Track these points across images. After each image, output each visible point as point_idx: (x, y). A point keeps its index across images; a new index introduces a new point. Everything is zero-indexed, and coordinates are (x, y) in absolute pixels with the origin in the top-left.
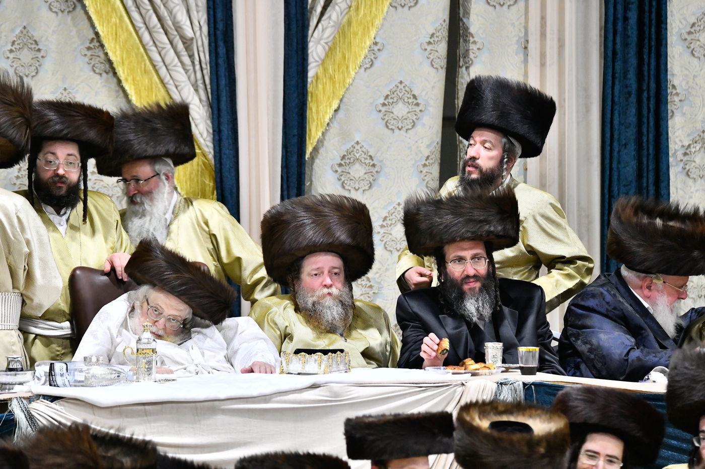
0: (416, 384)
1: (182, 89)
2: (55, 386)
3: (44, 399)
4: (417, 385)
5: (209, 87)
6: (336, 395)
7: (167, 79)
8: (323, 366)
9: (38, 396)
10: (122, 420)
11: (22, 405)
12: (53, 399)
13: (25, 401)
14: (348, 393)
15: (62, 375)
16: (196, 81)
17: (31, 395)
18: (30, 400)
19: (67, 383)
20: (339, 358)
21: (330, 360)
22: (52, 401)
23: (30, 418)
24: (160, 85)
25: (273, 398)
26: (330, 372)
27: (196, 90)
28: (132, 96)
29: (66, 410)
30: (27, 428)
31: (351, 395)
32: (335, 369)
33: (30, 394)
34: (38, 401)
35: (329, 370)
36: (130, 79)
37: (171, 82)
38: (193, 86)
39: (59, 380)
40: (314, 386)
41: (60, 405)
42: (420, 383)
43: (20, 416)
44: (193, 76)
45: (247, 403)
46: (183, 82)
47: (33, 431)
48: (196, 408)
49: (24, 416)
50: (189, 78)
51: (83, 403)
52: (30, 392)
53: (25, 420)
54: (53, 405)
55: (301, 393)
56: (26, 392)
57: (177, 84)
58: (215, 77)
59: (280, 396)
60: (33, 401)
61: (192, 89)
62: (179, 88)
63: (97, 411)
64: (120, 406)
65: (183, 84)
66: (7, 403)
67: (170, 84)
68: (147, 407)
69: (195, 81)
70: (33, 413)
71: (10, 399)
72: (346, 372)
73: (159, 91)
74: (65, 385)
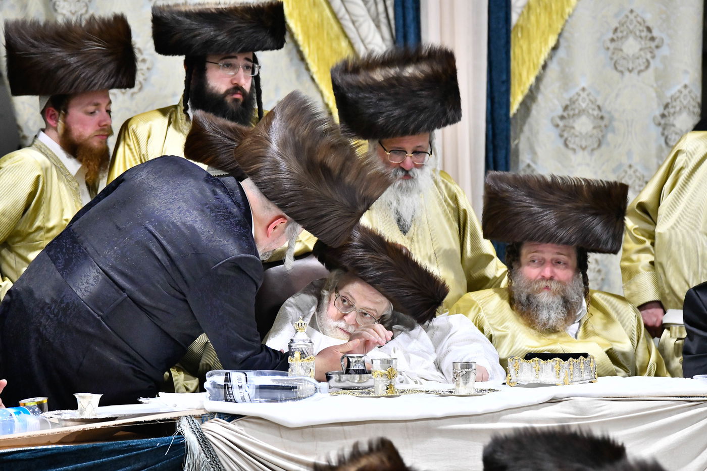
0: (684, 397)
1: (360, 25)
2: (231, 401)
3: (220, 418)
4: (686, 398)
5: (393, 22)
6: (583, 411)
7: (342, 13)
8: (562, 374)
9: (212, 414)
10: (315, 443)
11: (193, 426)
12: (231, 417)
13: (196, 421)
14: (598, 409)
15: (240, 388)
16: (378, 14)
17: (204, 413)
18: (202, 418)
19: (247, 398)
20: (582, 365)
21: (571, 367)
22: (229, 421)
23: (204, 441)
24: (332, 21)
25: (502, 415)
26: (572, 382)
27: (378, 26)
28: (298, 35)
29: (246, 432)
30: (200, 454)
31: (602, 411)
32: (577, 379)
33: (202, 412)
34: (212, 420)
35: (570, 380)
36: (296, 14)
37: (347, 17)
38: (374, 20)
39: (237, 393)
40: (554, 401)
41: (240, 425)
42: (690, 397)
43: (191, 439)
44: (373, 9)
45: (470, 422)
46: (362, 16)
47: (208, 458)
48: (407, 428)
49: (196, 439)
50: (369, 11)
51: (267, 422)
52: (201, 409)
53: (197, 443)
54: (230, 425)
55: (538, 409)
56: (197, 409)
57: (354, 18)
58: (400, 9)
59: (511, 413)
60: (207, 420)
61: (373, 25)
62: (357, 24)
63: (284, 433)
64: (312, 426)
65: (361, 19)
66: (174, 424)
67: (346, 20)
68: (346, 428)
69: (375, 15)
70: (207, 435)
71: (179, 418)
72: (591, 382)
73: (332, 28)
74: (244, 400)
